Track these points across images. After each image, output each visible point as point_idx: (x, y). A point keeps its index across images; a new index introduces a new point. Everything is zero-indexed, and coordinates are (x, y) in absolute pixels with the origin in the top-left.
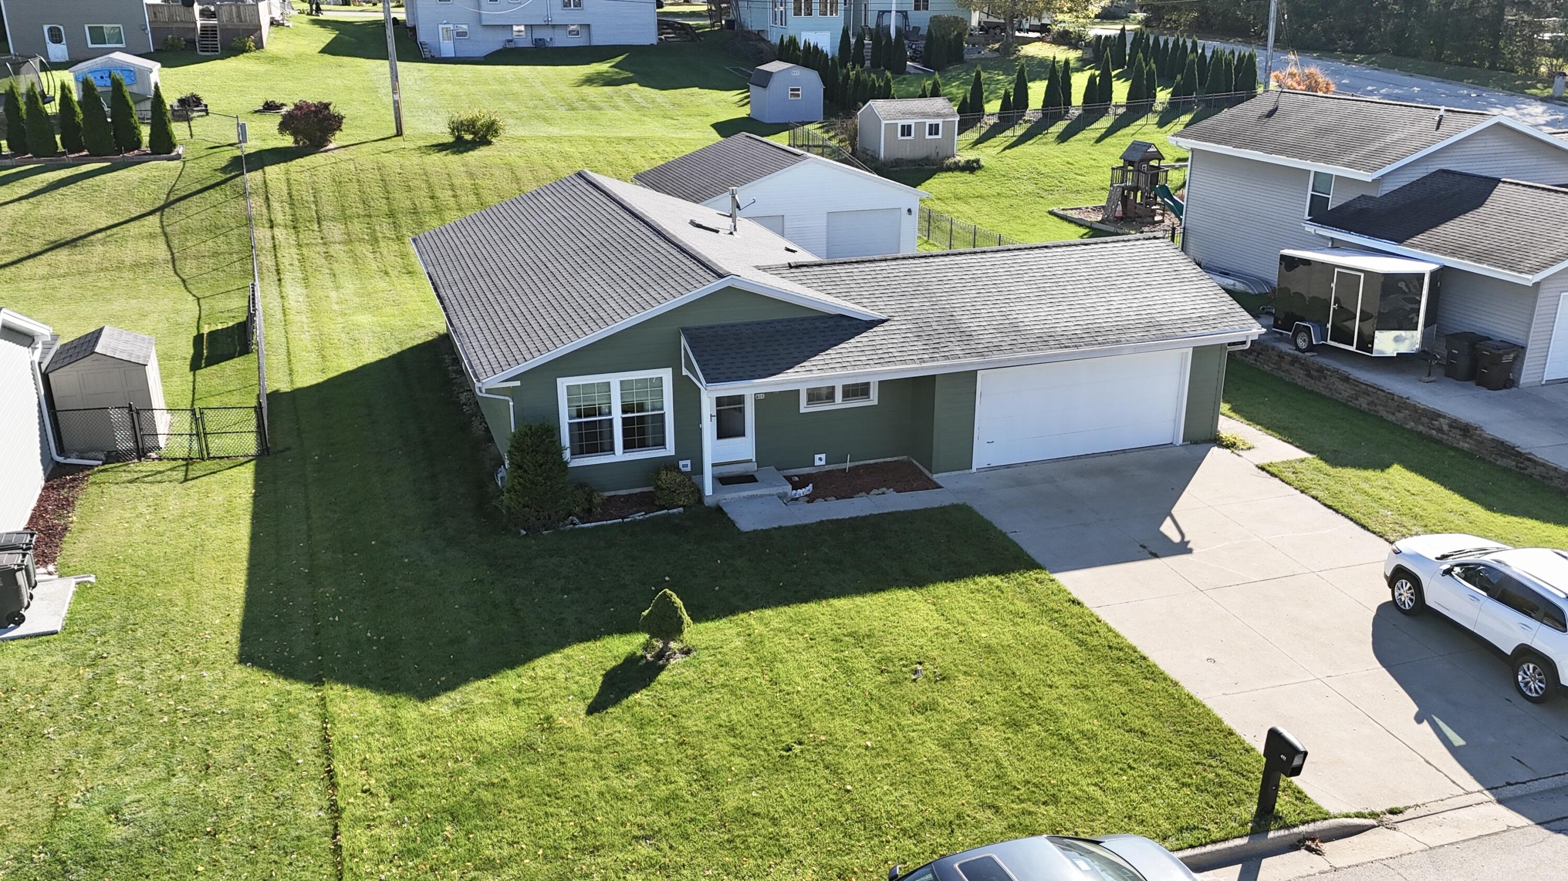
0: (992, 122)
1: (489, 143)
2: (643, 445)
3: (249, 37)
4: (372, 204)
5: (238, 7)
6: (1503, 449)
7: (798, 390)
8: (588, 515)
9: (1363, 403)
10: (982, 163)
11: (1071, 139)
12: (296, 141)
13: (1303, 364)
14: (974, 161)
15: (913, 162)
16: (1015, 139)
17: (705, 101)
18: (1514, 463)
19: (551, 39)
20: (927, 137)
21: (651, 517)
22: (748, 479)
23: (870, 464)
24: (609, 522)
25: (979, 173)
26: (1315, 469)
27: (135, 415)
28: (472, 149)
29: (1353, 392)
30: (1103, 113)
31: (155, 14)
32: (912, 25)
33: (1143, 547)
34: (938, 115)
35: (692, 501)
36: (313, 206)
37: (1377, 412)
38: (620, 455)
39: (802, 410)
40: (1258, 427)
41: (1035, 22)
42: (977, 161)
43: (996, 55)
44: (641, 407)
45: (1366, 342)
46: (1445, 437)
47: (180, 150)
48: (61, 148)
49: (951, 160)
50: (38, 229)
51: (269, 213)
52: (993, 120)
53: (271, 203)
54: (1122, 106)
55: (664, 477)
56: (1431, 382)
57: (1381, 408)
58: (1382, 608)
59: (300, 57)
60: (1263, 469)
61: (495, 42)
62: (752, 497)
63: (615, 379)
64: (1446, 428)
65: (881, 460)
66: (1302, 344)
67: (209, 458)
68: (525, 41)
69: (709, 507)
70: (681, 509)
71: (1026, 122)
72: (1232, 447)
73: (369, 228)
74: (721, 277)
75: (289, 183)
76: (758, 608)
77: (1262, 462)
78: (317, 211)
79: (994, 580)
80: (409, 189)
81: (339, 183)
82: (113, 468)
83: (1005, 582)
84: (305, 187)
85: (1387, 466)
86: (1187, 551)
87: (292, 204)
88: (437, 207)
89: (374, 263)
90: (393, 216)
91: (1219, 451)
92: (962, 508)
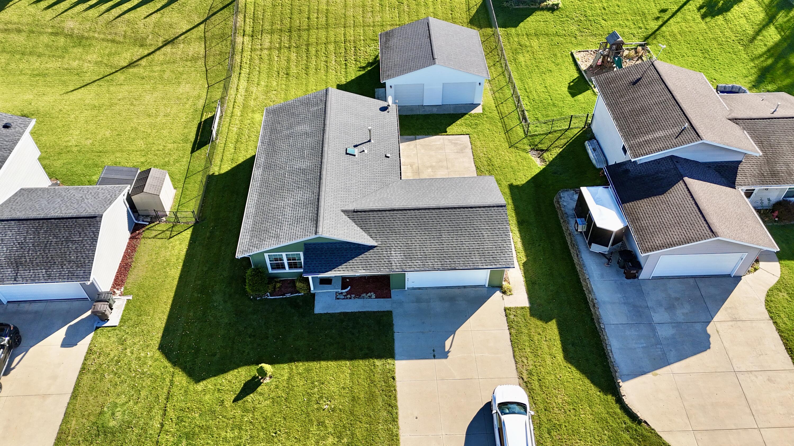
2: (295, 268)
8: (274, 292)
9: (578, 268)
10: (560, 5)
14: (555, 5)
15: (527, 3)
21: (292, 297)
22: (329, 281)
23: (376, 276)
24: (278, 297)
25: (556, 13)
26: (524, 315)
29: (577, 262)
33: (434, 351)
35: (306, 292)
38: (287, 270)
40: (525, 279)
44: (294, 259)
46: (589, 302)
49: (545, 3)
51: (244, 25)
53: (246, 19)
55: (298, 284)
56: (608, 267)
60: (505, 310)
62: (326, 292)
63: (284, 254)
64: (590, 299)
66: (576, 228)
69: (312, 295)
70: (303, 294)
72: (504, 293)
73: (280, 39)
74: (316, 233)
75: (255, 6)
76: (299, 361)
77: (508, 306)
78: (262, 25)
79: (375, 360)
80: (300, 12)
81: (274, 6)
82: (151, 227)
83: (378, 363)
84: (260, 9)
85: (551, 320)
86: (446, 357)
87: (254, 20)
88: (309, 26)
89: (276, 65)
90: (290, 31)
91: (498, 294)
92: (389, 313)
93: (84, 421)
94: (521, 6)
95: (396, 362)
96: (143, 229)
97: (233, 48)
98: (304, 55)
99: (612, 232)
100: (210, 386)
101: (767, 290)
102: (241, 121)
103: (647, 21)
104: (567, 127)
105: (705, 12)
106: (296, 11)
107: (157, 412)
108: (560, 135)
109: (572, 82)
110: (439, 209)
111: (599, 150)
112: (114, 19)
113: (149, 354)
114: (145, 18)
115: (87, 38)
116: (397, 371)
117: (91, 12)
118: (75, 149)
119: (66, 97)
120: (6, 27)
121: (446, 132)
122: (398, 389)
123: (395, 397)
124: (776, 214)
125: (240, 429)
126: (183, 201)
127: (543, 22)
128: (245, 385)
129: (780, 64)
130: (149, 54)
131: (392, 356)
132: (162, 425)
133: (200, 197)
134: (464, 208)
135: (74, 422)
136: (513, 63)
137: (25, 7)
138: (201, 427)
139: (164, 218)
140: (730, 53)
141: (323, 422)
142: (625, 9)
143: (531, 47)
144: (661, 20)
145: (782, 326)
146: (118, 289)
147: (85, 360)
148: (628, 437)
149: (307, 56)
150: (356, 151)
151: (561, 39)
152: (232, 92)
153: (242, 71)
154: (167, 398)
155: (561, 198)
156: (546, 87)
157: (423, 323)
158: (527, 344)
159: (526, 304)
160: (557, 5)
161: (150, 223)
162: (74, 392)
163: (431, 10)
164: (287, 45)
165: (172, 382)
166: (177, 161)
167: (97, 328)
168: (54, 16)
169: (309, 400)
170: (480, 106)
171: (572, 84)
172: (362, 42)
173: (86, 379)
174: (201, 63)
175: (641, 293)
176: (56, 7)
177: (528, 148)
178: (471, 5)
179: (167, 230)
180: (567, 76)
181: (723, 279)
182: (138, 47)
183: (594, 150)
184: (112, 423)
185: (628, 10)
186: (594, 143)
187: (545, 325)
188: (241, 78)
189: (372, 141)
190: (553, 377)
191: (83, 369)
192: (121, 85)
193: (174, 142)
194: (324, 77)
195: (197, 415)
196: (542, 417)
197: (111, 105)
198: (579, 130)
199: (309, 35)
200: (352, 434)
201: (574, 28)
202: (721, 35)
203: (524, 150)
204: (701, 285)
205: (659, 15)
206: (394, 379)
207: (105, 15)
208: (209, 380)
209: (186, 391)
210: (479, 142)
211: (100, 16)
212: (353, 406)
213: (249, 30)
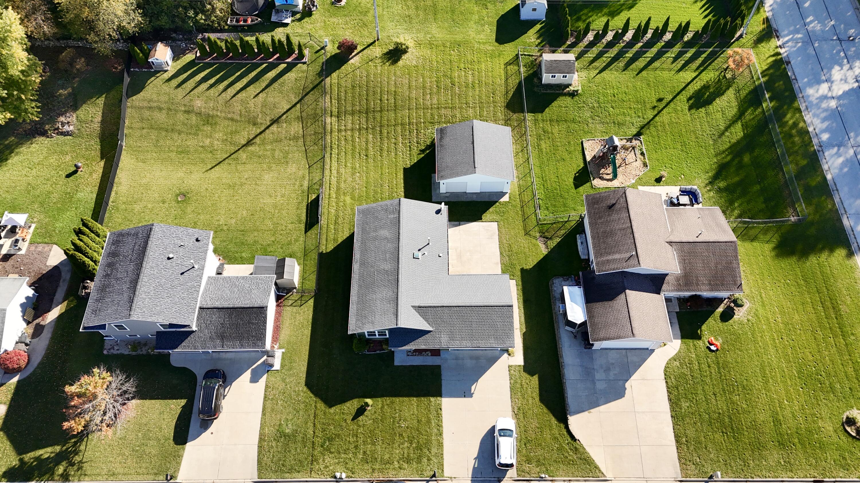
1: (406, 52)
10: (579, 92)
20: (562, 78)
24: (372, 353)
26: (519, 371)
28: (400, 58)
33: (464, 393)
34: (568, 73)
38: (377, 336)
40: (523, 345)
49: (568, 89)
50: (268, 110)
56: (575, 339)
60: (509, 367)
70: (387, 351)
72: (509, 355)
73: (359, 120)
74: (397, 325)
75: (338, 87)
76: (386, 396)
77: (511, 364)
78: (345, 106)
79: (431, 398)
80: (374, 93)
81: (353, 87)
82: (288, 297)
83: (432, 399)
84: (343, 90)
85: (535, 375)
86: (471, 397)
87: (338, 101)
88: (381, 108)
89: (358, 147)
90: (367, 113)
91: (506, 355)
92: (439, 367)
93: (272, 429)
94: (548, 91)
95: (443, 399)
96: (283, 299)
97: (325, 128)
98: (378, 137)
99: (577, 324)
100: (337, 410)
101: (667, 359)
102: (337, 203)
103: (645, 110)
104: (567, 220)
105: (692, 103)
106: (371, 93)
107: (310, 424)
108: (561, 226)
109: (577, 173)
110: (472, 306)
111: (585, 244)
112: (231, 99)
113: (301, 389)
114: (254, 97)
115: (213, 117)
116: (443, 404)
117: (212, 91)
118: (225, 228)
119: (207, 175)
120: (149, 105)
121: (481, 219)
122: (443, 416)
123: (442, 421)
124: (689, 304)
125: (357, 437)
126: (305, 276)
127: (564, 107)
128: (357, 410)
129: (736, 161)
130: (261, 133)
131: (441, 396)
132: (314, 432)
133: (315, 273)
134: (487, 306)
135: (267, 429)
136: (536, 150)
137: (161, 86)
138: (336, 435)
139: (295, 290)
140: (702, 147)
141: (402, 435)
142: (630, 97)
143: (552, 133)
144: (656, 108)
145: (670, 384)
146: (275, 344)
147: (265, 391)
148: (568, 448)
149: (380, 138)
150: (420, 254)
151: (576, 126)
152: (327, 172)
153: (333, 152)
154: (315, 417)
155: (553, 284)
156: (557, 177)
157: (459, 374)
158: (519, 390)
159: (522, 363)
160: (577, 91)
161: (287, 293)
162: (263, 412)
163: (477, 92)
164: (365, 127)
165: (316, 407)
166: (296, 240)
167: (268, 371)
168: (184, 95)
169: (394, 421)
170: (508, 194)
171: (577, 175)
172: (422, 124)
173: (269, 404)
174: (301, 142)
175: (591, 359)
176: (184, 86)
177: (538, 235)
178: (509, 88)
179: (298, 300)
180: (575, 166)
181: (644, 351)
182: (251, 126)
183: (582, 243)
184: (287, 431)
185: (633, 98)
186: (582, 237)
187: (531, 378)
188: (333, 159)
189: (430, 244)
190: (532, 412)
191: (265, 397)
192: (245, 163)
193: (292, 223)
194: (394, 160)
195: (332, 427)
196: (523, 435)
197: (241, 185)
198: (575, 222)
199: (381, 117)
200: (418, 442)
201: (588, 114)
202: (699, 129)
203: (535, 237)
204: (629, 354)
205: (656, 105)
206: (441, 409)
207: (223, 95)
208: (336, 407)
209: (324, 413)
210: (504, 230)
211: (220, 95)
212: (418, 425)
213: (335, 110)
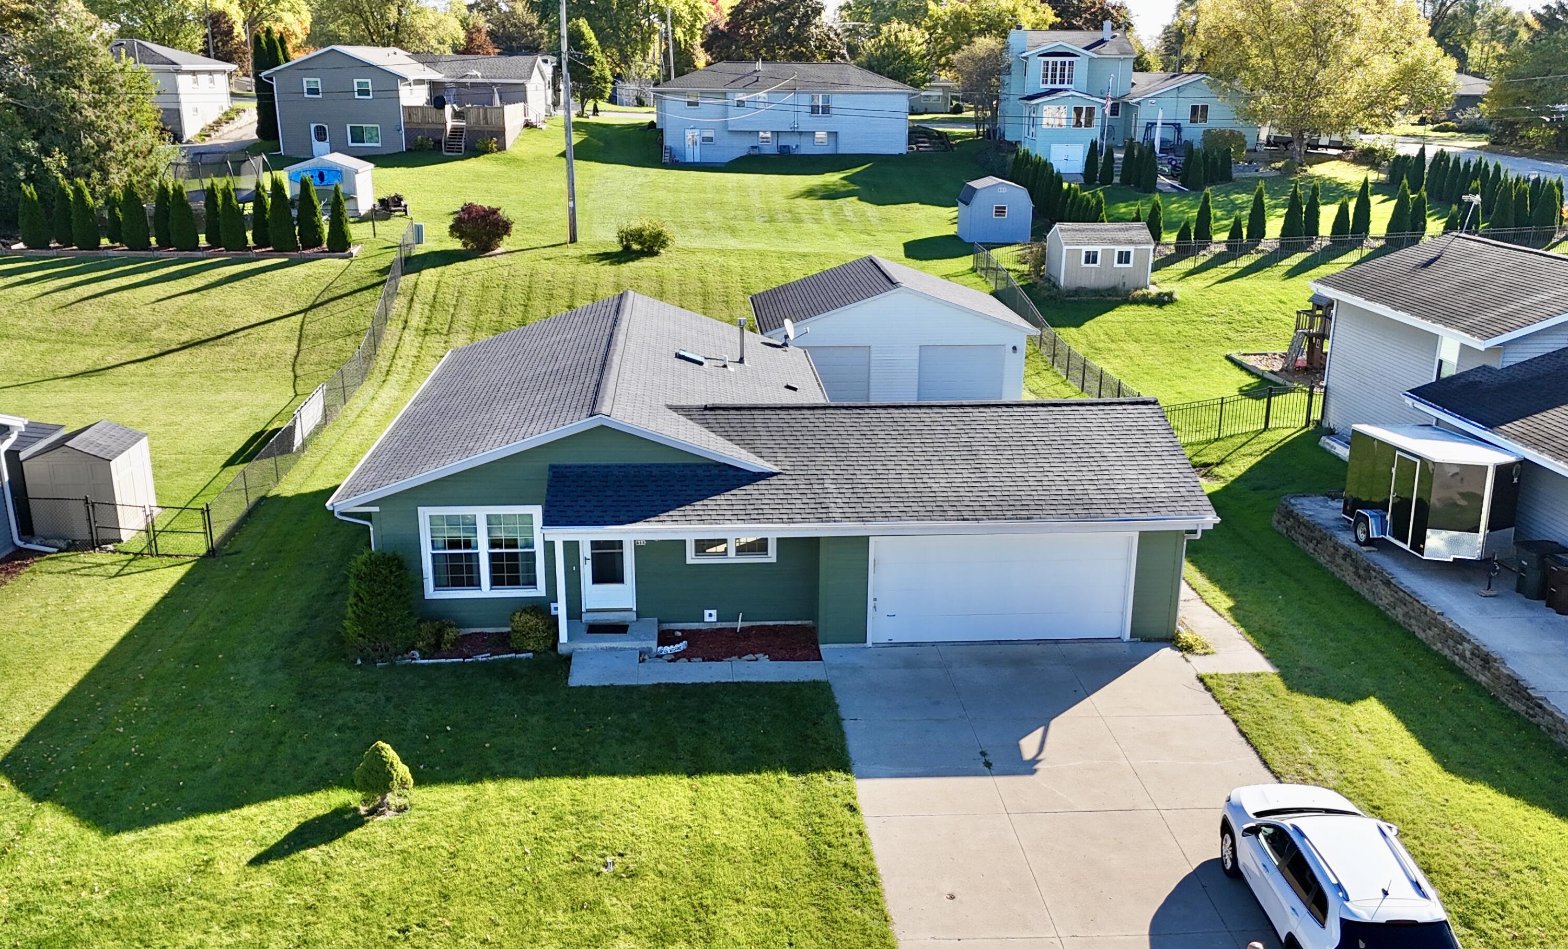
0: (1218, 250)
1: (656, 254)
2: (514, 582)
3: (492, 139)
4: (509, 310)
5: (486, 110)
6: (1516, 689)
7: (685, 541)
8: (435, 649)
9: (1399, 613)
10: (1176, 296)
11: (1302, 275)
12: (465, 244)
13: (1353, 560)
14: (1166, 294)
15: (1096, 292)
16: (1236, 271)
17: (917, 216)
18: (1524, 708)
19: (797, 146)
20: (1116, 265)
21: (495, 660)
22: (620, 629)
23: (769, 626)
24: (449, 661)
25: (1167, 308)
26: (1267, 689)
27: (90, 508)
28: (637, 258)
29: (1392, 599)
30: (1357, 244)
31: (410, 115)
32: (1184, 140)
33: (983, 754)
34: (1131, 242)
35: (542, 647)
36: (452, 310)
37: (1410, 626)
38: (486, 591)
39: (689, 561)
40: (1242, 629)
41: (1336, 137)
42: (1170, 295)
43: (1278, 173)
44: (512, 544)
45: (1419, 541)
46: (1466, 666)
47: (354, 250)
48: (251, 243)
49: (1139, 292)
50: (197, 319)
51: (408, 314)
52: (1223, 248)
53: (414, 304)
54: (1382, 238)
55: (517, 619)
56: (1491, 596)
57: (1413, 621)
58: (1207, 866)
59: (538, 159)
60: (1201, 680)
61: (740, 148)
62: (611, 649)
63: (480, 513)
64: (1468, 654)
65: (783, 623)
66: (1362, 537)
67: (157, 555)
68: (770, 149)
69: (561, 656)
70: (530, 655)
71: (1258, 252)
72: (1185, 651)
76: (510, 777)
77: (1207, 671)
78: (453, 314)
81: (487, 287)
82: (62, 557)
84: (450, 297)
86: (1030, 771)
87: (432, 306)
91: (1168, 652)
92: (820, 686)
94: (1084, 298)
95: (859, 779)
96: (37, 559)
100: (168, 832)
104: (1260, 428)
108: (1244, 440)
109: (1246, 386)
112: (79, 301)
114: (160, 300)
116: (863, 795)
117: (24, 287)
122: (871, 831)
123: (864, 847)
131: (844, 768)
141: (596, 902)
150: (704, 360)
153: (390, 378)
155: (1292, 505)
157: (937, 703)
159: (1264, 668)
165: (24, 827)
169: (543, 854)
174: (283, 366)
179: (111, 563)
180: (1229, 382)
182: (125, 343)
189: (747, 365)
190: (1421, 801)
195: (98, 896)
198: (1295, 429)
206: (853, 809)
209: (70, 846)
212: (710, 864)
213: (418, 320)
